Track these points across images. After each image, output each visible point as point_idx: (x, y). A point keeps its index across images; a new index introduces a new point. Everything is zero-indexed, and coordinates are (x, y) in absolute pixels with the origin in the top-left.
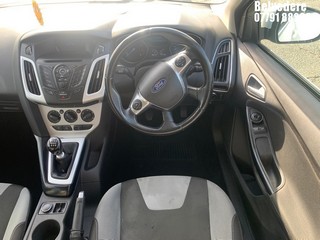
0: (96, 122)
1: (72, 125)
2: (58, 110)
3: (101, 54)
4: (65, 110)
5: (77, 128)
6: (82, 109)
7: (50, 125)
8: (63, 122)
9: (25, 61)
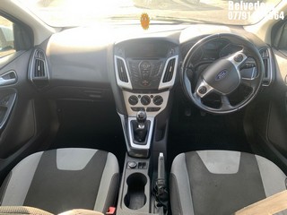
0: (163, 106)
1: (146, 107)
2: (137, 95)
3: (172, 55)
4: (142, 95)
5: (149, 110)
6: (155, 95)
7: (129, 106)
8: (139, 104)
9: (118, 59)
